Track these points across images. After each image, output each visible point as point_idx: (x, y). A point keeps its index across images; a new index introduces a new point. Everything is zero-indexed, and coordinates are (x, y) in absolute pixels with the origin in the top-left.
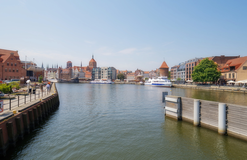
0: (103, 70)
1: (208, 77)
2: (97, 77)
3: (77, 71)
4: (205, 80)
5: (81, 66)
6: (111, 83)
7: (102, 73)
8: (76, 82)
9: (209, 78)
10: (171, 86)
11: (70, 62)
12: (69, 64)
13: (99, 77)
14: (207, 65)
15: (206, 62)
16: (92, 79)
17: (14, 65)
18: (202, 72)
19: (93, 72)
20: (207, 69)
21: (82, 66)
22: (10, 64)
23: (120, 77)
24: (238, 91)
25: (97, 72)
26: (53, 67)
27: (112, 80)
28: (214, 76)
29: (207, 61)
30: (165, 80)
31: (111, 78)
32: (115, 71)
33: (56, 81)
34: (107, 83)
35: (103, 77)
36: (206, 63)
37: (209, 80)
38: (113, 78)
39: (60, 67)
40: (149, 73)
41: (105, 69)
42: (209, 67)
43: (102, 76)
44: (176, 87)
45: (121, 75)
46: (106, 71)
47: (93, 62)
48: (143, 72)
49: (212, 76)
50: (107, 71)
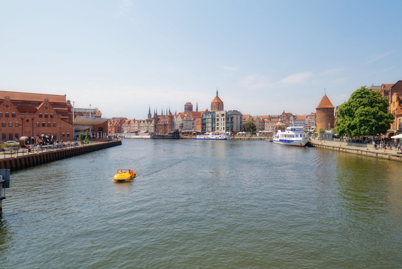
0: (218, 116)
1: (361, 126)
2: (210, 129)
3: (181, 119)
4: (355, 133)
5: (197, 110)
6: (226, 139)
7: (216, 122)
8: (176, 137)
9: (363, 128)
10: (303, 144)
11: (190, 103)
12: (189, 107)
13: (212, 128)
14: (361, 102)
15: (359, 95)
16: (202, 132)
17: (49, 116)
18: (351, 116)
19: (203, 119)
20: (360, 110)
21: (199, 111)
22: (44, 116)
23: (248, 127)
24: (398, 158)
25: (210, 120)
26: (162, 114)
27: (234, 133)
28: (371, 123)
29: (362, 93)
30: (294, 134)
31: (232, 129)
32: (239, 117)
33: (149, 137)
34: (220, 138)
35: (218, 128)
36: (360, 97)
37: (362, 132)
38: (235, 130)
39: (156, 115)
40: (306, 119)
41: (222, 114)
42: (364, 104)
43: (216, 127)
44: (315, 147)
45: (249, 123)
46: (223, 118)
47: (218, 102)
48: (294, 116)
49: (369, 125)
50: (225, 117)
